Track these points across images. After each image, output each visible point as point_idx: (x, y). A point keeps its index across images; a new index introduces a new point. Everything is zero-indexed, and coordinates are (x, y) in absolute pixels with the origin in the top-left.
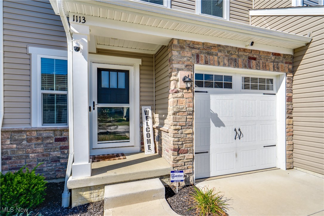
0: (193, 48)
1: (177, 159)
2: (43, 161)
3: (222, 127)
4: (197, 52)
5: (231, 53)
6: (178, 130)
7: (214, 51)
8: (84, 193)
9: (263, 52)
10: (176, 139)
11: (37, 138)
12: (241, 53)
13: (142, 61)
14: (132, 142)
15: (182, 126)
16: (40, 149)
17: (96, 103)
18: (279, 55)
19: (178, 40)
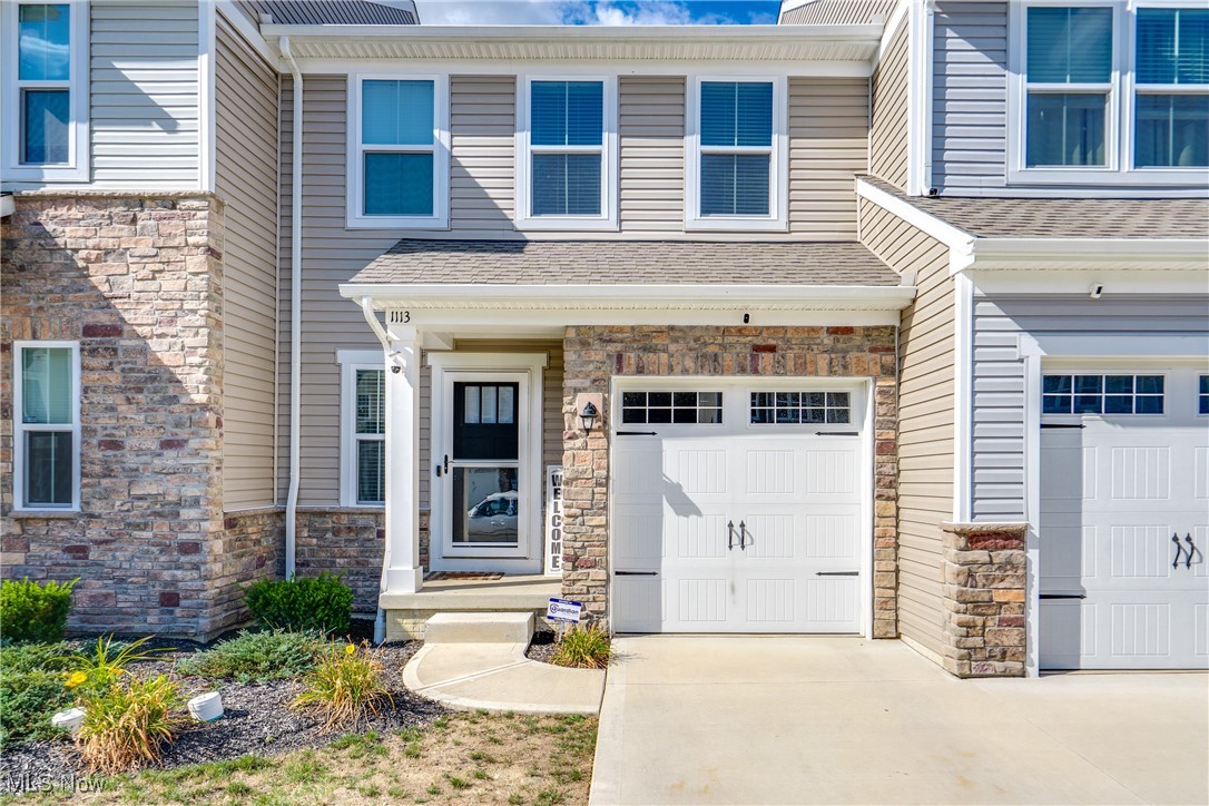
0: (610, 341)
1: (571, 578)
2: (357, 574)
3: (693, 517)
4: (618, 349)
5: (702, 341)
6: (575, 517)
7: (658, 341)
8: (405, 621)
9: (796, 329)
10: (570, 536)
11: (349, 528)
12: (729, 339)
13: (550, 358)
14: (522, 548)
15: (583, 510)
16: (353, 550)
17: (450, 458)
18: (849, 330)
19: (577, 328)
